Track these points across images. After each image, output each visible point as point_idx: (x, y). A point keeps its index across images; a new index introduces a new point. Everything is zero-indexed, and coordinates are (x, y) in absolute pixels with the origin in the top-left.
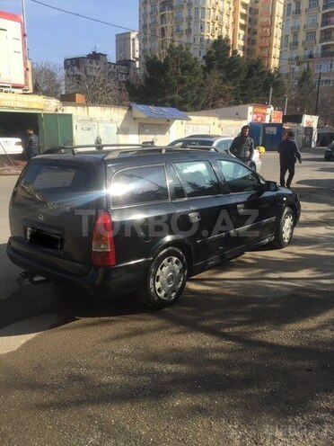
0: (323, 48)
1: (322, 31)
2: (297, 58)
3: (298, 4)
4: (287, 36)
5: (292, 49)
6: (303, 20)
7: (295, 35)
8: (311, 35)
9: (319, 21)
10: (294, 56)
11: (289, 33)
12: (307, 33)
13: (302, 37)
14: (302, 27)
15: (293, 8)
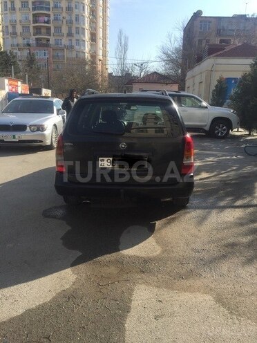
0: (37, 39)
1: (34, 27)
2: (18, 45)
3: (13, 2)
4: (7, 27)
5: (13, 38)
6: (18, 16)
7: (14, 27)
8: (25, 28)
9: (31, 18)
10: (15, 43)
11: (8, 24)
12: (23, 27)
13: (19, 29)
14: (18, 22)
15: (9, 5)
